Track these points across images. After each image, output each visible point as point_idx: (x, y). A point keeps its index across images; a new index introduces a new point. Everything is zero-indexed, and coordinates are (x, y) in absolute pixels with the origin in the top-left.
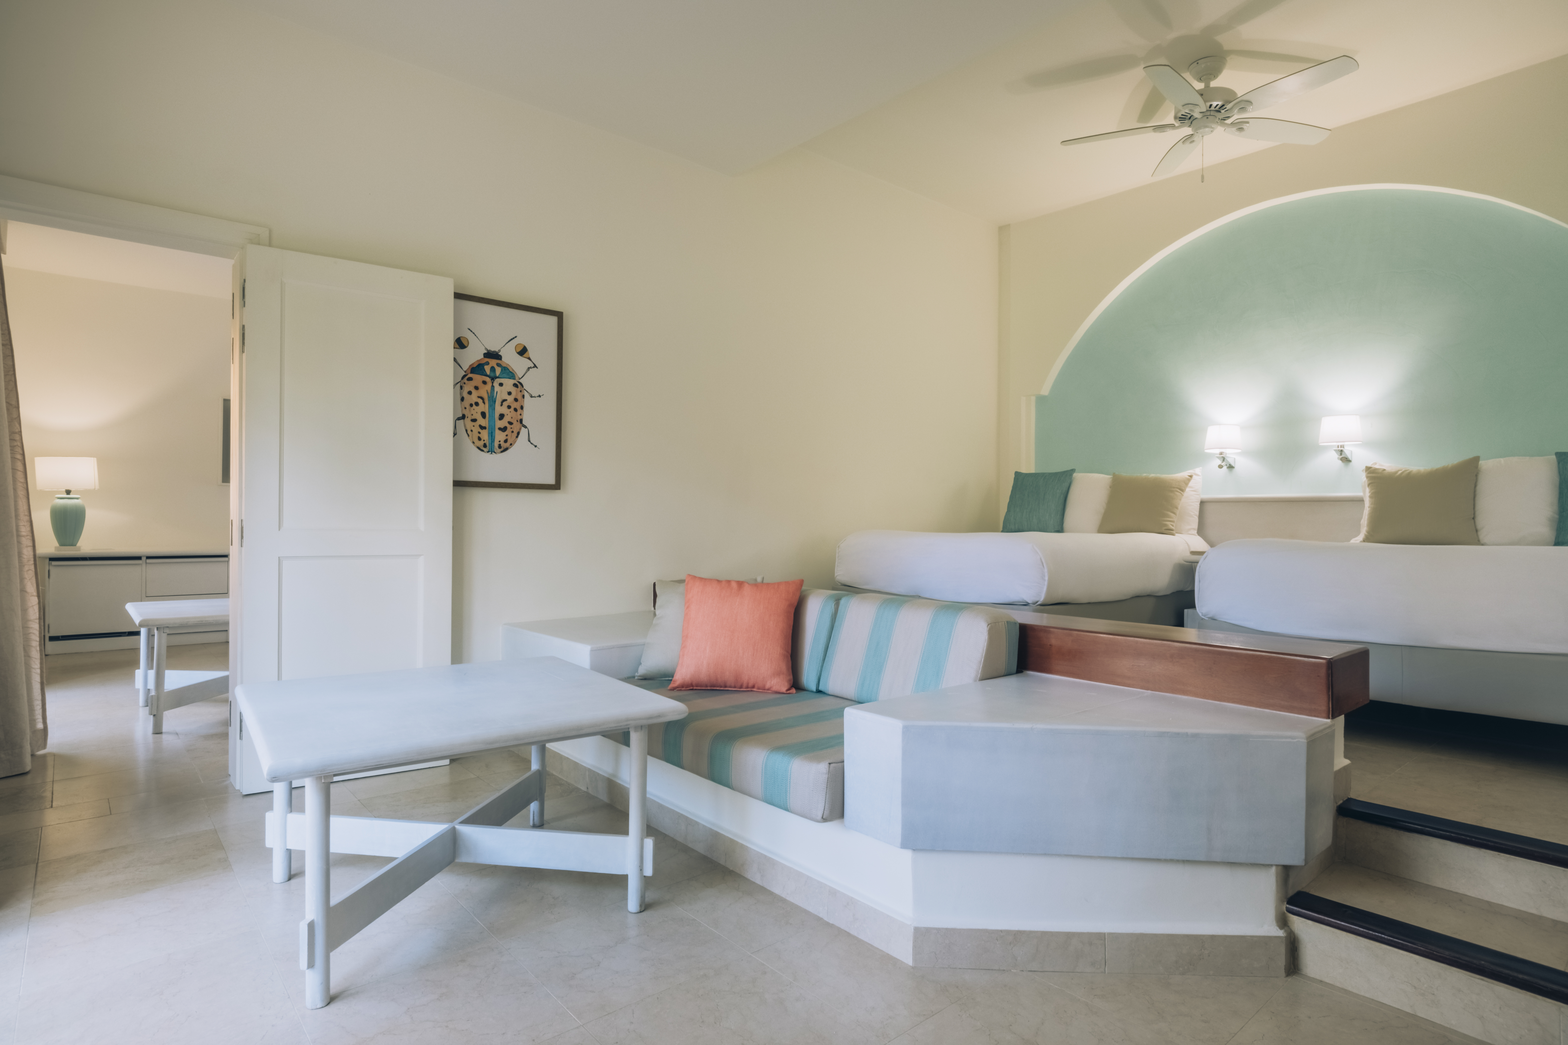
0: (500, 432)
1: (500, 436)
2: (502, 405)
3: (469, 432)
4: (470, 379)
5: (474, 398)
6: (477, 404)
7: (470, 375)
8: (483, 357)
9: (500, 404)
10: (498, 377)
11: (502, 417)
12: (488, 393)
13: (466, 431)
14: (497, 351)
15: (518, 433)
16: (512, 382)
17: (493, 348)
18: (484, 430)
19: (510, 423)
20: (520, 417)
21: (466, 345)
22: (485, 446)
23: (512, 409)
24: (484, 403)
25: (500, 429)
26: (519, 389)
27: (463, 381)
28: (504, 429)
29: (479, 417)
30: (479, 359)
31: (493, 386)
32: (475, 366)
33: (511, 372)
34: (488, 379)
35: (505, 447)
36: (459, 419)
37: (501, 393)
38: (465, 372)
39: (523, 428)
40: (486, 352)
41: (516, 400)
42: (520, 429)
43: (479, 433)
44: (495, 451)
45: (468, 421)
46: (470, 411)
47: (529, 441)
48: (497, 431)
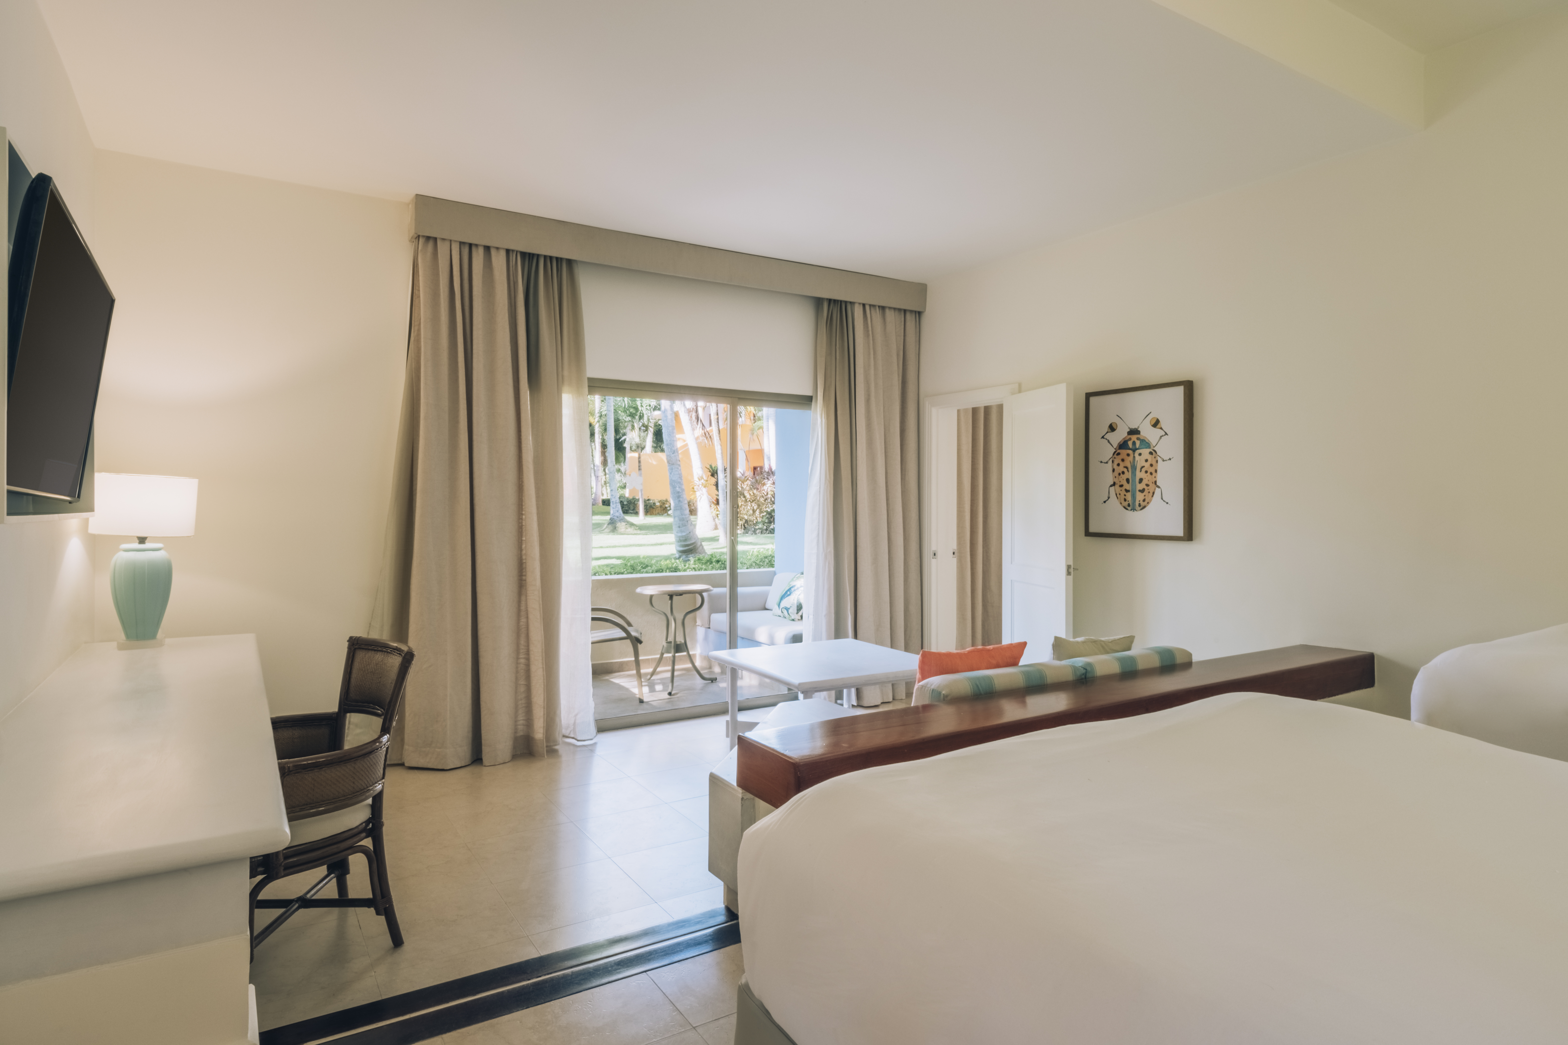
0: (1140, 493)
1: (1140, 497)
2: (1141, 471)
3: (1118, 495)
4: (1119, 454)
5: (1121, 469)
6: (1123, 473)
7: (1118, 451)
8: (1127, 435)
9: (1140, 470)
10: (1138, 449)
11: (1141, 480)
12: (1130, 463)
13: (1116, 494)
14: (1137, 427)
15: (1154, 493)
16: (1148, 450)
17: (1133, 426)
18: (1128, 493)
19: (1147, 485)
20: (1154, 480)
21: (1115, 428)
22: (1129, 505)
23: (1149, 473)
24: (1128, 471)
25: (1140, 491)
26: (1153, 456)
27: (1114, 457)
28: (1142, 491)
29: (1124, 483)
30: (1124, 437)
31: (1134, 457)
32: (1121, 443)
33: (1147, 443)
34: (1130, 452)
35: (1144, 506)
36: (1111, 486)
37: (1140, 461)
38: (1115, 449)
39: (1157, 488)
40: (1129, 430)
41: (1151, 465)
42: (1155, 489)
43: (1125, 495)
44: (1136, 509)
45: (1117, 486)
46: (1118, 478)
47: (1162, 499)
48: (1138, 493)
